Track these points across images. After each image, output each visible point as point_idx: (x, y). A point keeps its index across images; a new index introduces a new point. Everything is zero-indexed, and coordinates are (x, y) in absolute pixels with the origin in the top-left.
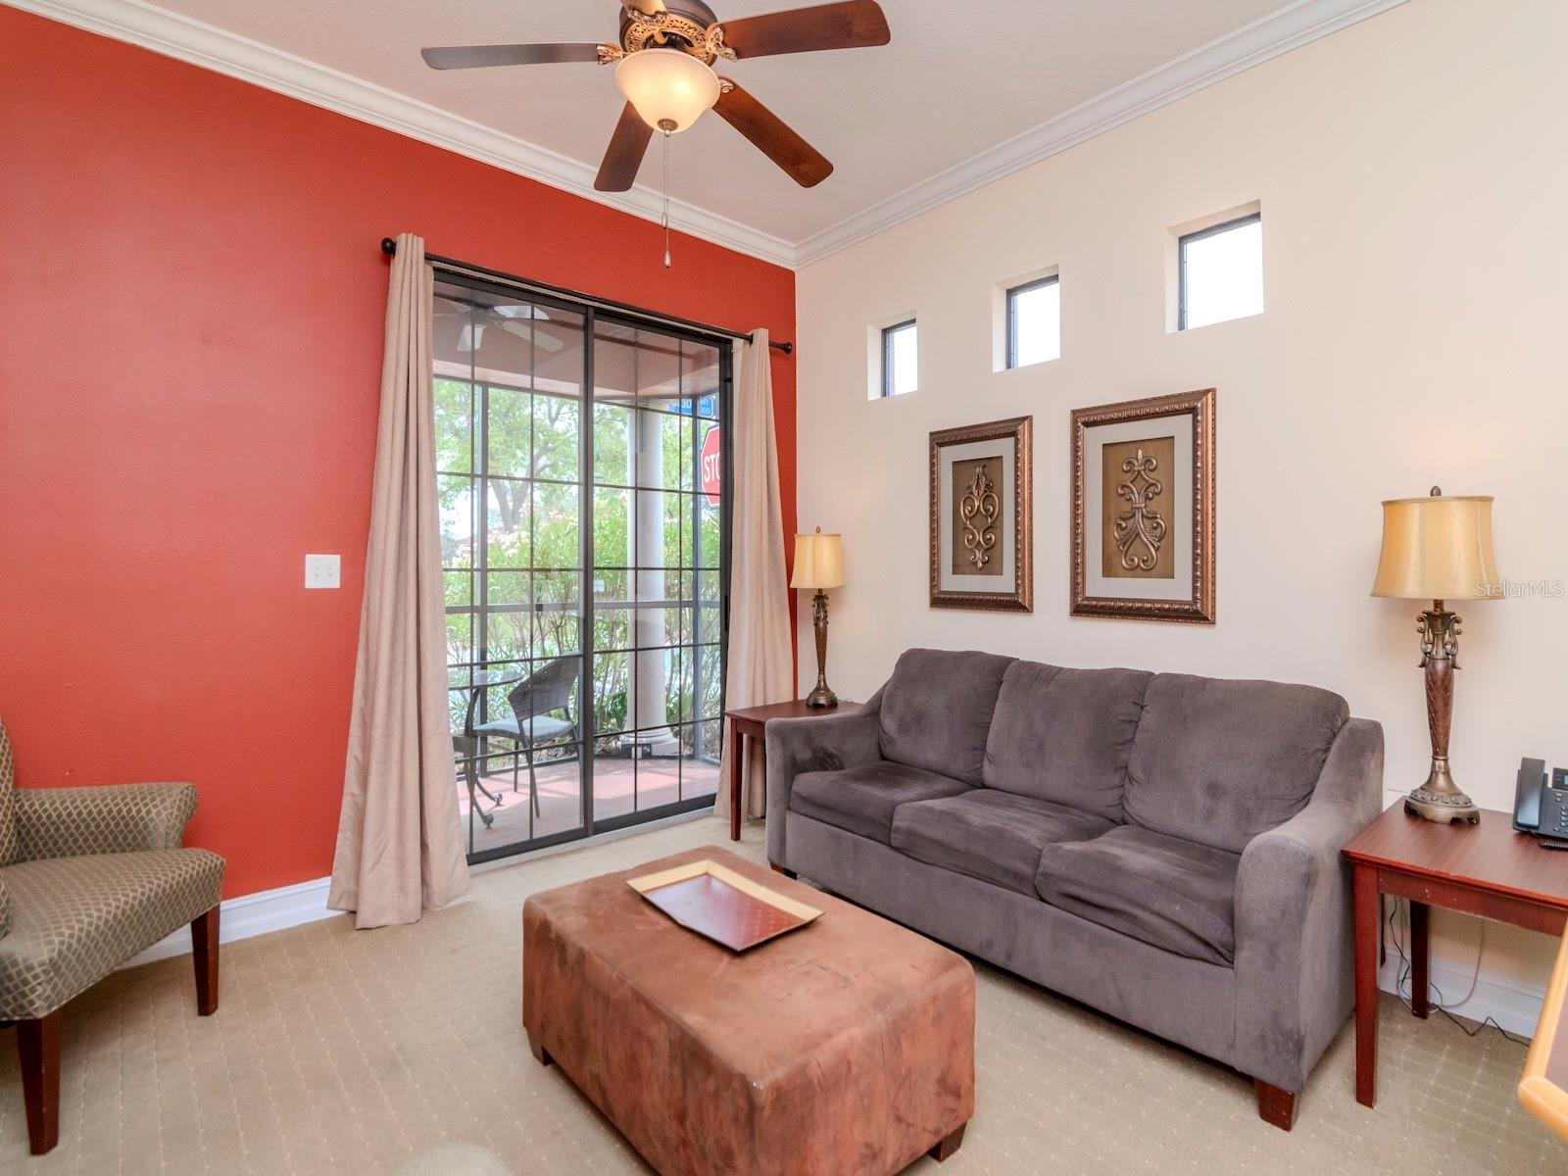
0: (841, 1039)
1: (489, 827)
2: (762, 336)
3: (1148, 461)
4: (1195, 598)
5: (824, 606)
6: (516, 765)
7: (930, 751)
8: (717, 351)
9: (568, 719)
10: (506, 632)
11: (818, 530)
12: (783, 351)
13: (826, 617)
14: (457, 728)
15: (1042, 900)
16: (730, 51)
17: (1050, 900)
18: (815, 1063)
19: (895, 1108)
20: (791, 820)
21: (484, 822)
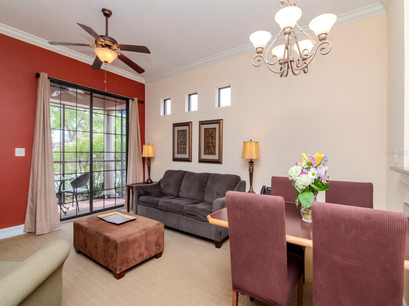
0: (135, 235)
1: (65, 214)
2: (136, 99)
3: (212, 132)
4: (219, 159)
5: (150, 161)
6: (73, 201)
7: (170, 190)
8: (125, 102)
9: (87, 188)
10: (70, 167)
11: (149, 144)
12: (142, 103)
13: (150, 163)
14: (57, 191)
15: (184, 215)
16: (119, 49)
17: (185, 215)
18: (129, 239)
19: (146, 247)
20: (139, 206)
21: (64, 213)
